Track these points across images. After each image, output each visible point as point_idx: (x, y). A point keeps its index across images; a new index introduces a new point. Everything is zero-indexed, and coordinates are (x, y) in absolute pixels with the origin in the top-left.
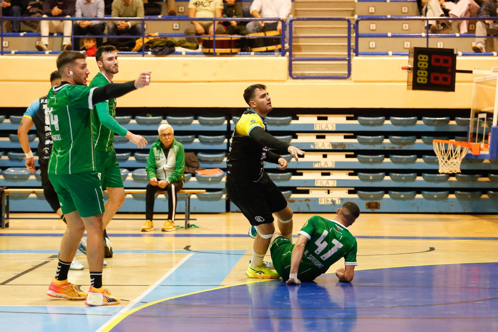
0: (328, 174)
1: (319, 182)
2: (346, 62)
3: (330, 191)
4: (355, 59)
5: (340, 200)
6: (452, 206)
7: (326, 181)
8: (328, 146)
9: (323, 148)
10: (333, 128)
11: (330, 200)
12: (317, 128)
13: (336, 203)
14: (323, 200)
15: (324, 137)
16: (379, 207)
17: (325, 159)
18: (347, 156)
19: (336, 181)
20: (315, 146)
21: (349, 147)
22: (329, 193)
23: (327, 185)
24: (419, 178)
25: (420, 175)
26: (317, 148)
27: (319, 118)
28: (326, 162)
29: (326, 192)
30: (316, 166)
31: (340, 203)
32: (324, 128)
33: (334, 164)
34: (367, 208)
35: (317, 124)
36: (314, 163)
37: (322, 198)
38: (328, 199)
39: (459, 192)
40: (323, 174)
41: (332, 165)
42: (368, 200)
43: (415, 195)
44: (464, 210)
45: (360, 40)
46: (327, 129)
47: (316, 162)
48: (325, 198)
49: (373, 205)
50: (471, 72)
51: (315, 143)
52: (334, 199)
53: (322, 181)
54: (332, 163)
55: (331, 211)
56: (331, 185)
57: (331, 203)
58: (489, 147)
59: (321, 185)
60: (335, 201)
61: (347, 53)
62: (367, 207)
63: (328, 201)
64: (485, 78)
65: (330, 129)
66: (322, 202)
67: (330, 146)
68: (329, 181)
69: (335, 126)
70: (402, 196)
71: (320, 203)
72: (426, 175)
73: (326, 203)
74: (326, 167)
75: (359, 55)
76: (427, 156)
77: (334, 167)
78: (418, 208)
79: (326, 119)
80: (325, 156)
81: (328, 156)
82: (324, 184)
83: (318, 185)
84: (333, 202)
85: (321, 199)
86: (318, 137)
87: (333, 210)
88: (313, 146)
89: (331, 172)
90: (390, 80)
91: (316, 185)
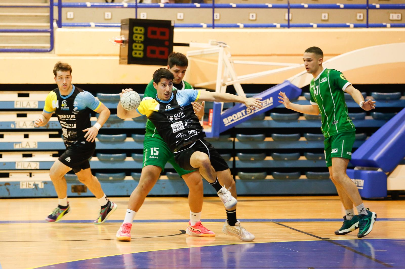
0: (30, 156)
1: (20, 164)
2: (49, 34)
3: (32, 174)
4: (58, 31)
5: (43, 184)
6: (164, 188)
7: (28, 163)
8: (30, 125)
9: (25, 127)
10: (35, 106)
11: (32, 183)
12: (18, 106)
13: (38, 187)
14: (25, 184)
15: (25, 116)
16: (85, 190)
17: (26, 139)
18: (51, 136)
19: (38, 163)
20: (16, 125)
21: (52, 126)
22: (31, 176)
23: (29, 168)
24: (129, 159)
25: (129, 155)
26: (17, 127)
27: (20, 95)
28: (28, 143)
29: (28, 175)
30: (17, 147)
31: (43, 187)
32: (25, 106)
33: (37, 144)
34: (72, 192)
35: (18, 101)
36: (14, 144)
37: (24, 182)
38: (30, 183)
39: (171, 173)
40: (24, 156)
41: (35, 146)
42: (74, 183)
43: (124, 177)
44: (177, 192)
45: (63, 10)
46: (28, 107)
47: (17, 143)
48: (26, 181)
49: (79, 188)
50: (187, 45)
51: (16, 122)
52: (37, 183)
53: (23, 163)
54: (35, 143)
55: (34, 196)
56: (33, 168)
57: (34, 187)
58: (210, 124)
59: (23, 168)
60: (38, 185)
61: (49, 24)
62: (73, 190)
63: (30, 185)
64: (202, 52)
65: (32, 107)
66: (24, 186)
67: (32, 126)
68: (31, 163)
69: (37, 103)
70: (111, 178)
71: (21, 187)
72: (136, 155)
73: (28, 187)
74: (28, 148)
75: (63, 27)
76: (137, 135)
77: (36, 147)
78: (127, 191)
79: (27, 95)
80: (26, 136)
81: (30, 136)
82: (26, 166)
83: (20, 167)
84: (36, 186)
85: (22, 183)
86: (19, 116)
87: (35, 194)
88: (14, 126)
89: (33, 153)
90: (96, 53)
91: (17, 168)
